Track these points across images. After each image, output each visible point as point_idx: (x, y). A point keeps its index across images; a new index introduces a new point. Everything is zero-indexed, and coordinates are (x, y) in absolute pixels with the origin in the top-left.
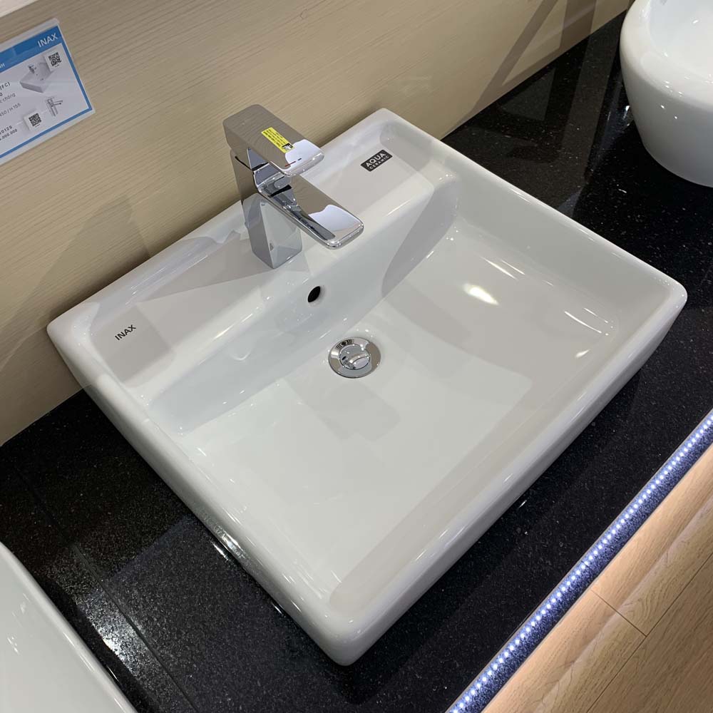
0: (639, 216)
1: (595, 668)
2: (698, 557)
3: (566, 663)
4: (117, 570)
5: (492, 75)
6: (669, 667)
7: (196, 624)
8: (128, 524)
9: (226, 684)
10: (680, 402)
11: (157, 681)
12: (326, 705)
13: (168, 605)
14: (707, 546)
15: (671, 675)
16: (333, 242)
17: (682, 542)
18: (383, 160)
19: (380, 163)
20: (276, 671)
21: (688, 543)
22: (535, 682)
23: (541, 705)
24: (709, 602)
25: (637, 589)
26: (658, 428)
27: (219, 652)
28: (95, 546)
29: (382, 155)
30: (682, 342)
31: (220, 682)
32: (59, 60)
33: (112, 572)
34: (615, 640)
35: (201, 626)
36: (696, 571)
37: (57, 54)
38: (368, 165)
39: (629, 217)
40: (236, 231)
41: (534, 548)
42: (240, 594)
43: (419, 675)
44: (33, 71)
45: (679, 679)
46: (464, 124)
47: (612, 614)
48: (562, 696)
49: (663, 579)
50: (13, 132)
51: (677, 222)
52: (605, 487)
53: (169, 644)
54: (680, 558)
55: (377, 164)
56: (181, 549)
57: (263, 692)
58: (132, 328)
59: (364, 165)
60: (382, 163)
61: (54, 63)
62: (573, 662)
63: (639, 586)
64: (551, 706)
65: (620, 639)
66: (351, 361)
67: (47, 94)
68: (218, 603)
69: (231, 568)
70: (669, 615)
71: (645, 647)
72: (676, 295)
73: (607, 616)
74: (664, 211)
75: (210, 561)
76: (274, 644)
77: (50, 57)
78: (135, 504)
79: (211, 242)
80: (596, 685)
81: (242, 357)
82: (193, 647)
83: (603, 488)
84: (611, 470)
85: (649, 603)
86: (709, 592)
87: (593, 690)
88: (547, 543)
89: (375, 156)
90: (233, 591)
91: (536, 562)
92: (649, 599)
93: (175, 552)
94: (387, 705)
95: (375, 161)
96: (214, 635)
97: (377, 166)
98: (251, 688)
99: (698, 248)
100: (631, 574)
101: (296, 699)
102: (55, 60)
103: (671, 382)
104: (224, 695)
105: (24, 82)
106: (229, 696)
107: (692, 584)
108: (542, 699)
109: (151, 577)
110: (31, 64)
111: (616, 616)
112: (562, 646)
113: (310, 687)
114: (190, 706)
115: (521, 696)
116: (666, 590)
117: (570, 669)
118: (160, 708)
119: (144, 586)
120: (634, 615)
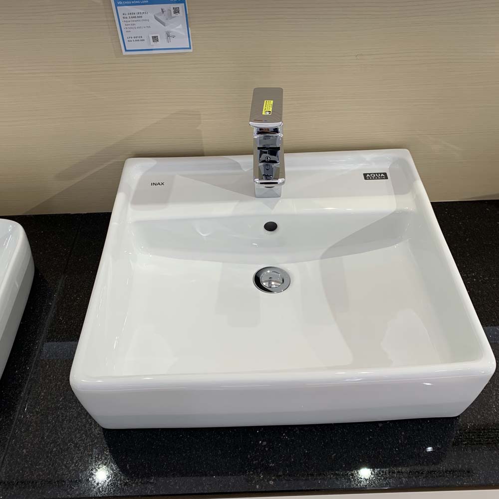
18: (379, 178)
19: (376, 178)
29: (382, 175)
32: (179, 12)
37: (178, 8)
38: (368, 176)
44: (163, 12)
50: (143, 40)
57: (59, 404)
58: (162, 184)
59: (365, 175)
61: (175, 13)
67: (167, 28)
77: (174, 8)
89: (378, 174)
95: (374, 176)
97: (372, 179)
102: (176, 11)
105: (157, 16)
110: (163, 8)
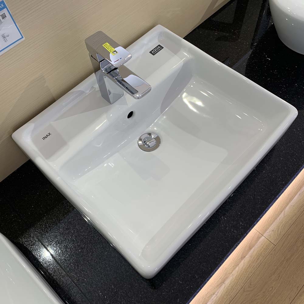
0: (276, 71)
1: (254, 259)
2: (298, 212)
3: (242, 258)
4: (50, 239)
5: (209, 4)
6: (285, 258)
7: (85, 262)
8: (53, 219)
9: (99, 287)
10: (293, 158)
11: (70, 287)
12: (142, 295)
13: (72, 254)
14: (302, 207)
15: (285, 261)
16: (138, 96)
17: (291, 206)
18: (159, 50)
19: (158, 51)
20: (120, 281)
21: (294, 206)
22: (229, 265)
23: (231, 275)
24: (302, 231)
25: (271, 226)
26: (283, 170)
27: (95, 274)
28: (40, 229)
29: (159, 47)
30: (294, 130)
31: (96, 287)
32: (6, 17)
33: (48, 240)
34: (262, 247)
35: (87, 263)
36: (297, 218)
37: (4, 13)
38: (153, 52)
39: (271, 71)
40: (94, 86)
41: (229, 225)
42: (103, 248)
43: (181, 281)
45: (289, 263)
46: (196, 28)
47: (261, 237)
48: (240, 271)
49: (283, 222)
51: (293, 73)
52: (260, 197)
53: (74, 271)
54: (290, 213)
55: (157, 52)
56: (77, 229)
57: (115, 290)
58: (49, 134)
59: (151, 52)
60: (159, 51)
61: (3, 18)
62: (245, 257)
63: (272, 225)
64: (235, 275)
65: (264, 247)
66: (148, 143)
67: (1, 32)
68: (94, 253)
69: (99, 237)
70: (285, 236)
71: (275, 250)
72: (293, 112)
73: (259, 238)
74: (287, 68)
75: (90, 235)
76: (118, 270)
77: (1, 15)
78: (56, 210)
79: (82, 92)
80: (254, 266)
81: (99, 145)
82: (84, 272)
83: (259, 198)
84: (263, 190)
85: (277, 232)
86: (302, 226)
87: (253, 269)
88: (235, 223)
89: (156, 48)
90: (100, 247)
91: (230, 231)
92: (277, 230)
93: (74, 231)
94: (167, 294)
95: (156, 50)
96: (93, 266)
97: (157, 53)
98: (109, 289)
99: (302, 85)
100: (269, 220)
101: (129, 293)
102: (4, 16)
103: (289, 149)
104: (98, 292)
106: (100, 292)
107: (295, 224)
108: (232, 272)
109: (65, 242)
111: (263, 237)
112: (240, 251)
113: (135, 288)
114: (84, 297)
115: (223, 271)
116: (284, 226)
117: (243, 260)
118: (72, 298)
119: (62, 246)
120: (270, 237)
